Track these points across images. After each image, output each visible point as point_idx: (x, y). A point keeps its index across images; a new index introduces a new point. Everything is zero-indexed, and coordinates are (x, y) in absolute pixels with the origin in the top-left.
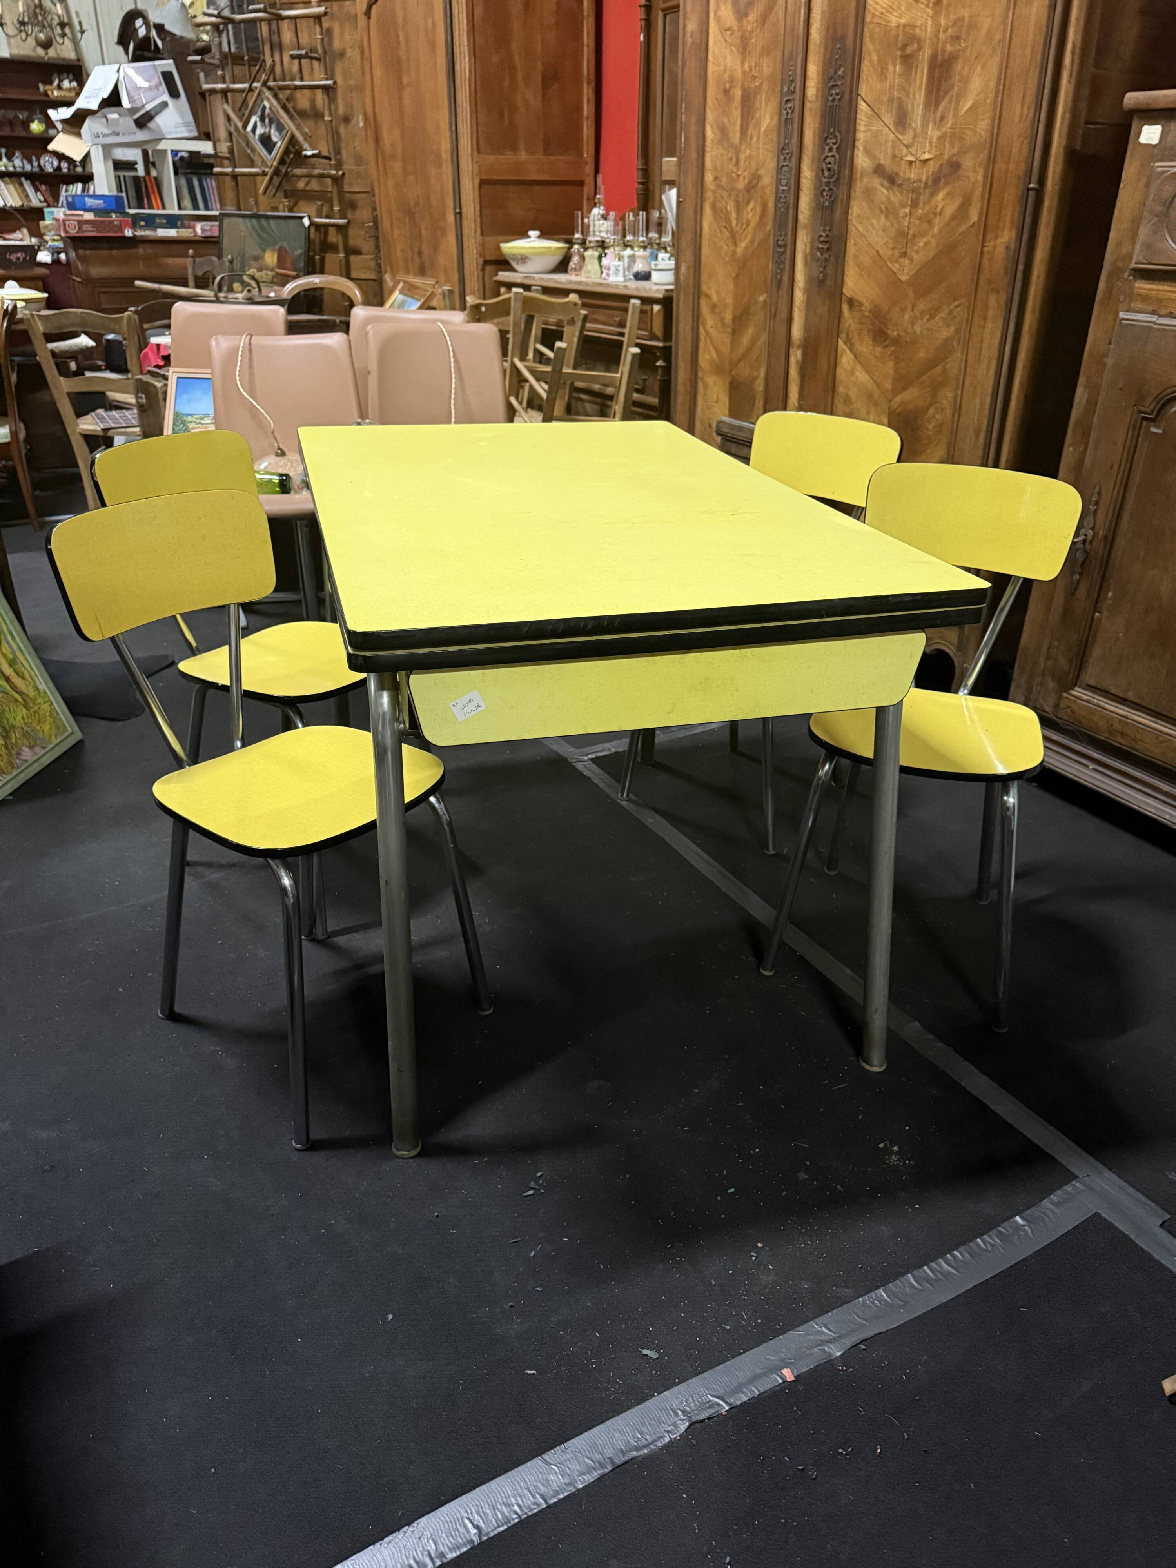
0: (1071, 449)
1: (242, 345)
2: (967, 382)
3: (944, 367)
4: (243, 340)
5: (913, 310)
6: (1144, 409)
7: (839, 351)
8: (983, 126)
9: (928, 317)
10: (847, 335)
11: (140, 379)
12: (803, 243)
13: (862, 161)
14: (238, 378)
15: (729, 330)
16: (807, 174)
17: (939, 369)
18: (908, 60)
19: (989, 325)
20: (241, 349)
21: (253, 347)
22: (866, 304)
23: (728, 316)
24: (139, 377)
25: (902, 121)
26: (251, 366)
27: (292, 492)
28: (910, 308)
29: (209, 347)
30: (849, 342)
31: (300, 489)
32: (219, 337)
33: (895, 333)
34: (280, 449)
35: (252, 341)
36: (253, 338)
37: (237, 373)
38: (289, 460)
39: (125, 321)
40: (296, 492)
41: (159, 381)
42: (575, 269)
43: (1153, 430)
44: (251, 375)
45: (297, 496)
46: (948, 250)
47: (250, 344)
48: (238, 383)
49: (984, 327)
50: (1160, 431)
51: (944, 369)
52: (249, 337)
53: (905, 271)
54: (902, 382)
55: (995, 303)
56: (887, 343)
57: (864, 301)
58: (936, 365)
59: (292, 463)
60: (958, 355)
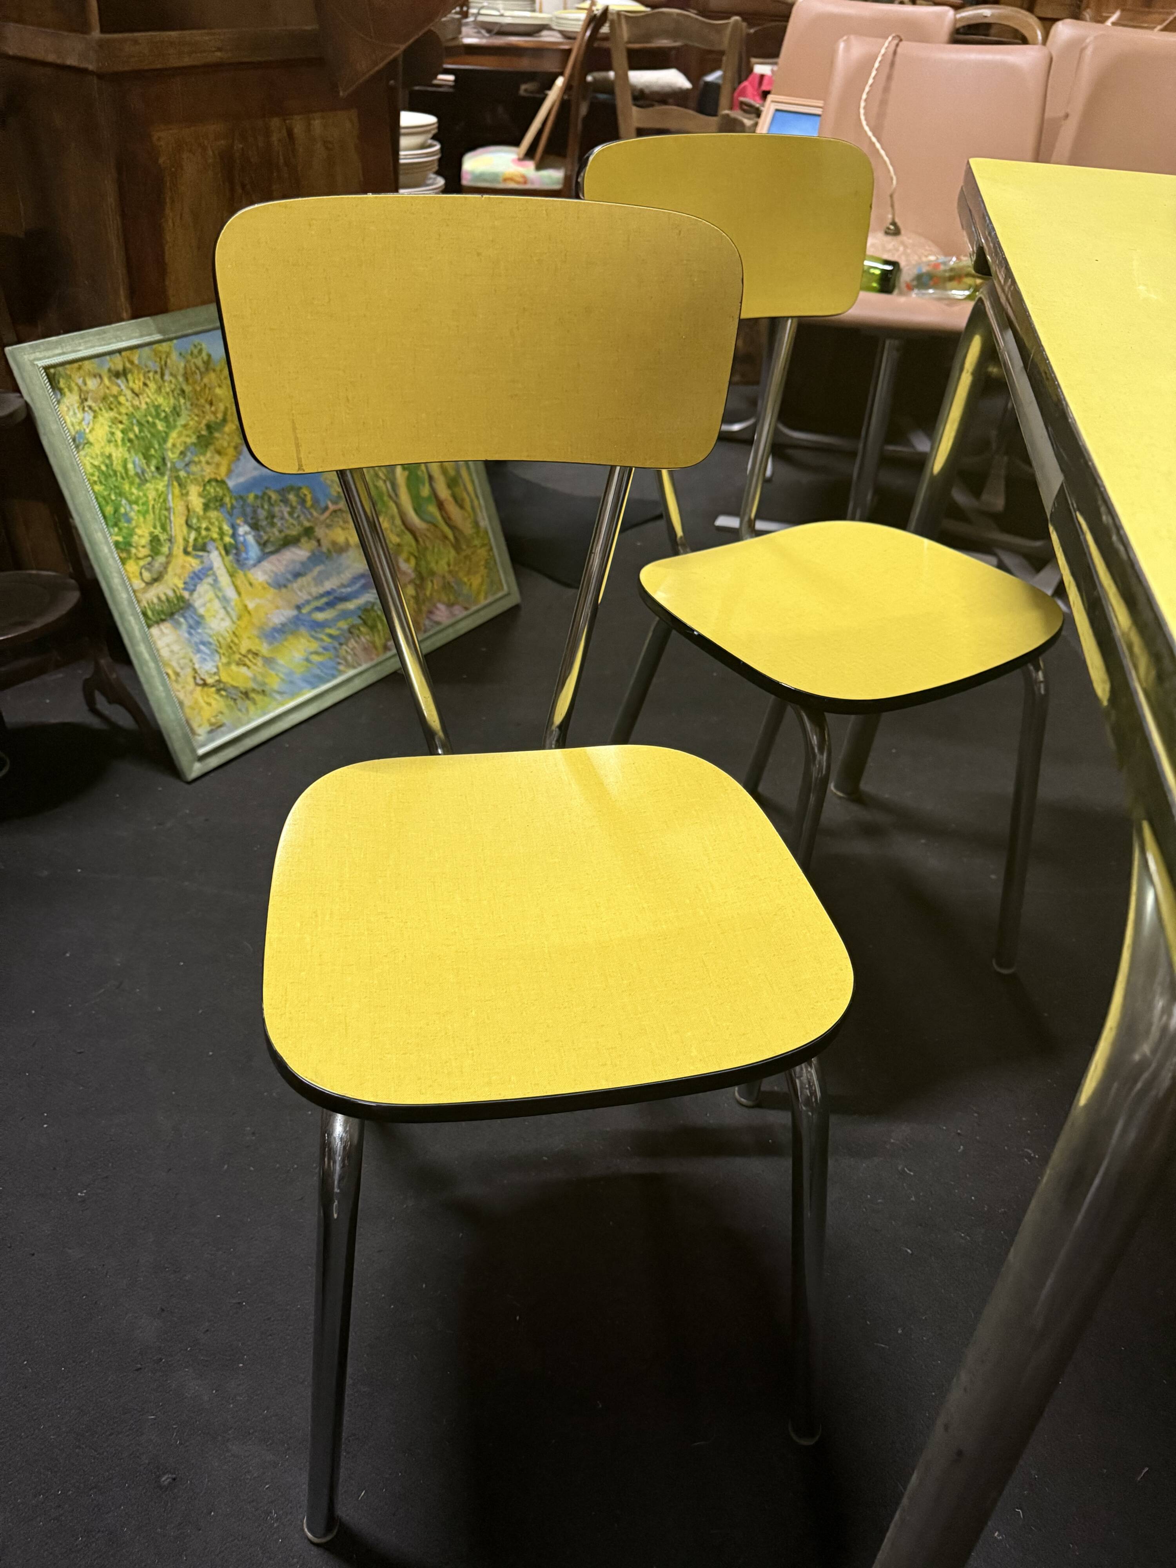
1: (883, 51)
4: (886, 46)
11: (728, 115)
14: (863, 104)
20: (879, 59)
21: (898, 59)
24: (727, 112)
26: (886, 89)
27: (896, 292)
29: (833, 52)
31: (910, 288)
32: (852, 37)
34: (894, 223)
35: (899, 50)
36: (901, 44)
37: (864, 96)
38: (903, 243)
39: (728, 31)
40: (901, 293)
41: (749, 119)
44: (883, 103)
45: (902, 299)
47: (895, 53)
48: (862, 111)
52: (896, 42)
59: (906, 247)
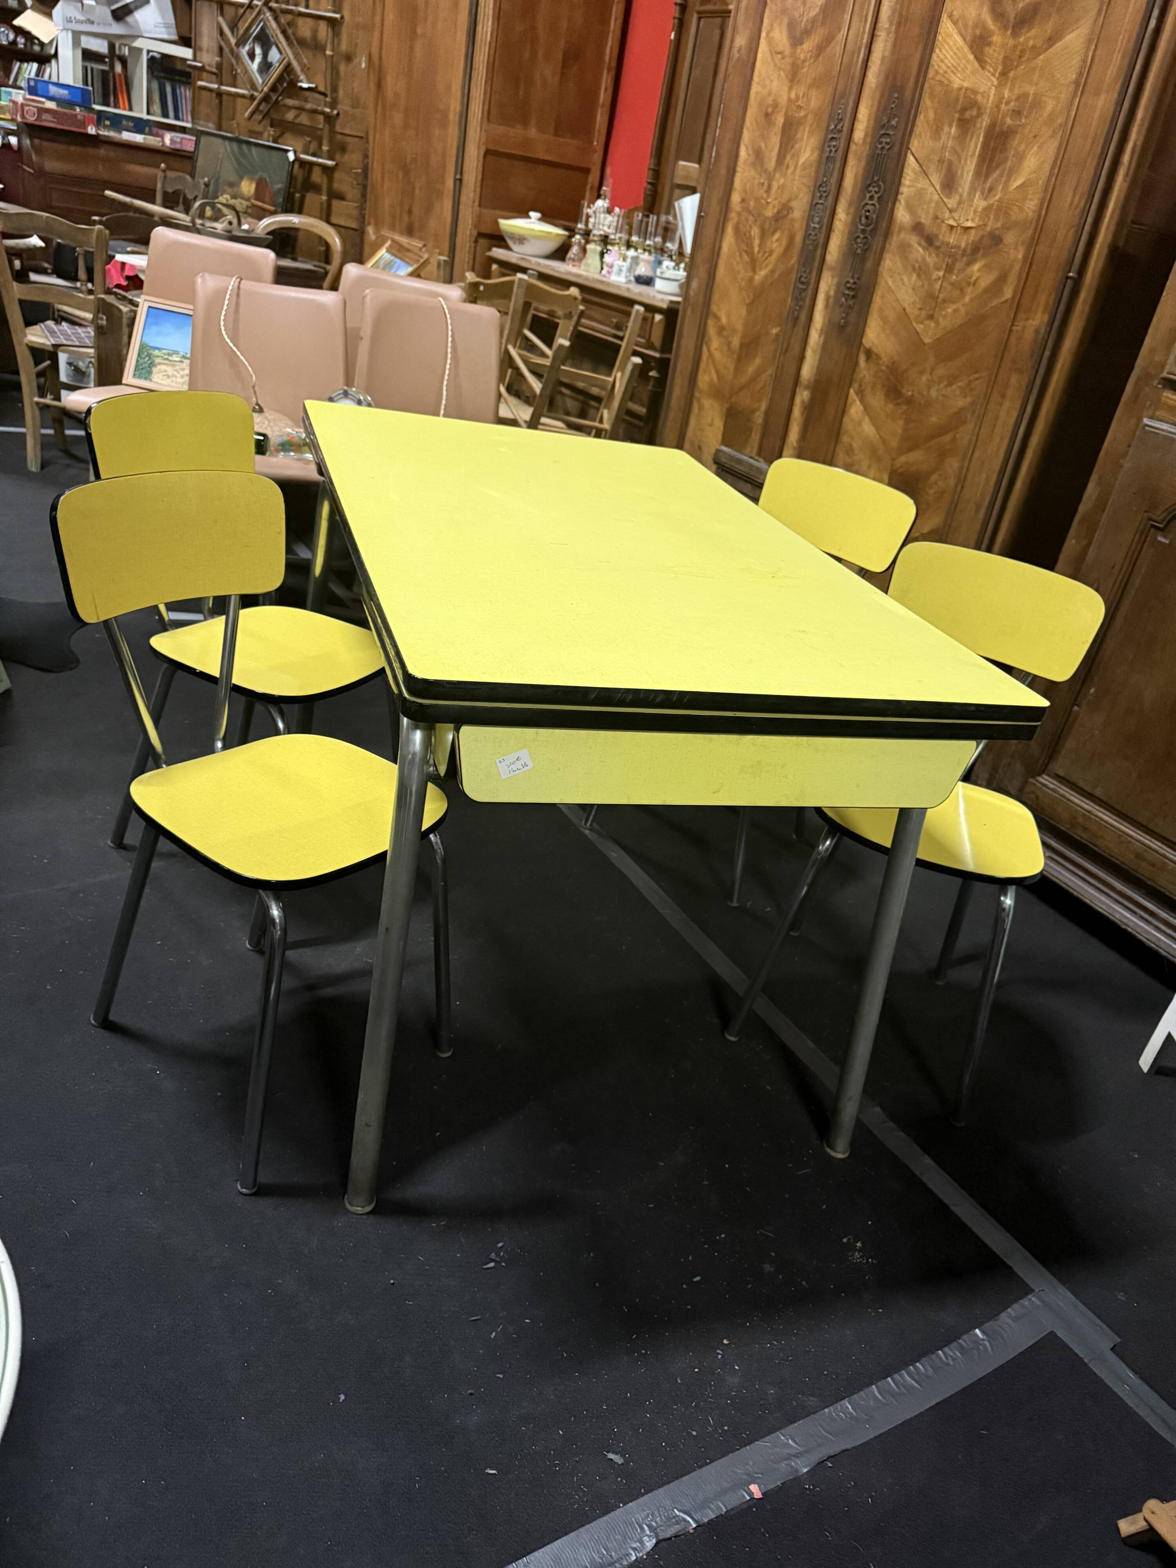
0: (1074, 541)
1: (230, 288)
2: (976, 455)
3: (955, 436)
4: (233, 282)
5: (931, 374)
6: (1154, 517)
7: (850, 400)
8: (1031, 205)
9: (945, 383)
10: (860, 386)
11: (103, 299)
12: (827, 284)
13: (902, 215)
14: (222, 323)
15: (735, 356)
16: (842, 216)
17: (948, 437)
18: (965, 125)
19: (1007, 404)
20: (229, 292)
21: (241, 292)
22: (885, 359)
23: (736, 342)
24: (103, 296)
25: (949, 184)
26: (237, 311)
27: (268, 453)
28: (929, 371)
29: (194, 284)
30: (861, 393)
31: (277, 451)
32: (206, 274)
33: (910, 393)
34: (258, 404)
35: (241, 286)
36: (243, 282)
37: (222, 318)
38: (266, 418)
39: (94, 235)
40: (272, 455)
41: (126, 306)
42: (573, 260)
43: (1160, 539)
44: (236, 321)
45: (274, 460)
46: (976, 321)
47: (239, 288)
48: (223, 328)
49: (1001, 405)
50: (1167, 542)
51: (954, 439)
52: (238, 280)
53: (929, 333)
54: (910, 442)
55: (1016, 383)
56: (899, 401)
57: (883, 355)
58: (945, 434)
59: (269, 421)
60: (970, 426)
